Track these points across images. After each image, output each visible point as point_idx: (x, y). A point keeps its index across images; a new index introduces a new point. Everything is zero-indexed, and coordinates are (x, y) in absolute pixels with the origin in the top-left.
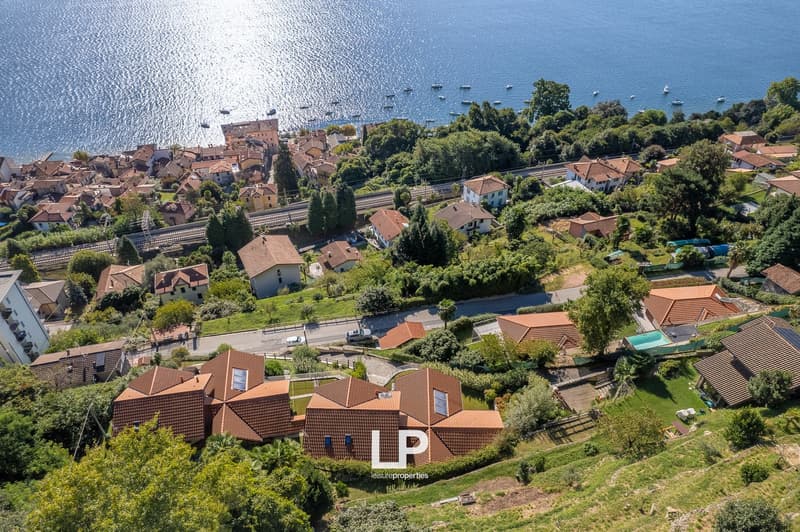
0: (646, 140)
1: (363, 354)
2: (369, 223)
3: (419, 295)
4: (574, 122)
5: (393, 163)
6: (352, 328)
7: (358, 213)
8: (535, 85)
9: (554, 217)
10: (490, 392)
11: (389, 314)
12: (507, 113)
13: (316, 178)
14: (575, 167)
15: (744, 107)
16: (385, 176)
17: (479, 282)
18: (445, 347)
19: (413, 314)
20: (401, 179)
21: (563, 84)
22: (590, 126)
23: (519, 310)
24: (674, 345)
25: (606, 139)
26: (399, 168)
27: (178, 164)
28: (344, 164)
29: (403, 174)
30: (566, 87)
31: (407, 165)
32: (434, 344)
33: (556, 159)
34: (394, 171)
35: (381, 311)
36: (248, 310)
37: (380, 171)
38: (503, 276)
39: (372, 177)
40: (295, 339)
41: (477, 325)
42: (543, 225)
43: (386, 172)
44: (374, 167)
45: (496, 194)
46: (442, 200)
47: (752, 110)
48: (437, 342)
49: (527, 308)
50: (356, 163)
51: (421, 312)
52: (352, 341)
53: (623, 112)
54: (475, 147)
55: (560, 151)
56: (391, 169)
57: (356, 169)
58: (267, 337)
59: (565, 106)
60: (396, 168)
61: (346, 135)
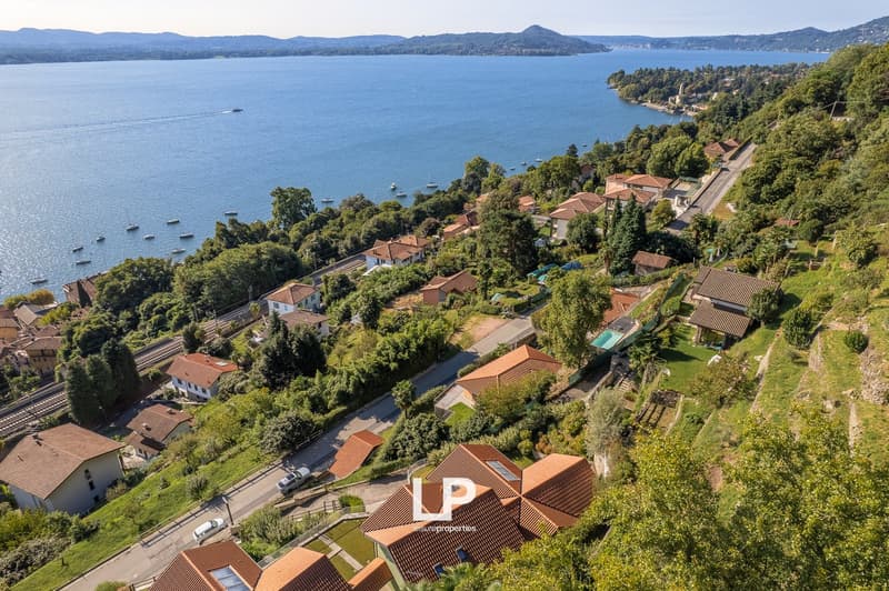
1: (326, 493)
2: (169, 378)
3: (334, 407)
4: (330, 221)
5: (150, 309)
6: (280, 477)
7: (142, 374)
8: (273, 195)
10: (526, 443)
11: (313, 441)
12: (258, 227)
13: (27, 363)
14: (375, 252)
15: (463, 182)
16: (144, 327)
17: (401, 362)
18: (434, 429)
19: (343, 429)
20: (171, 324)
21: (302, 188)
22: (348, 223)
23: (459, 372)
24: (627, 335)
25: (377, 227)
26: (162, 311)
28: (76, 329)
29: (171, 317)
30: (306, 190)
31: (172, 306)
32: (421, 433)
33: (338, 257)
34: (155, 317)
35: (302, 442)
36: (86, 534)
37: (133, 324)
38: (419, 347)
39: (124, 335)
40: (207, 525)
41: (438, 400)
42: (388, 308)
43: (142, 323)
44: (121, 322)
45: (309, 299)
46: (243, 327)
47: (471, 182)
48: (421, 428)
49: (465, 368)
50: (97, 323)
51: (351, 423)
52: (290, 491)
53: (369, 203)
54: (252, 262)
55: (337, 249)
56: (149, 317)
57: (99, 330)
58: (154, 548)
59: (311, 209)
60: (157, 313)
61: (42, 304)
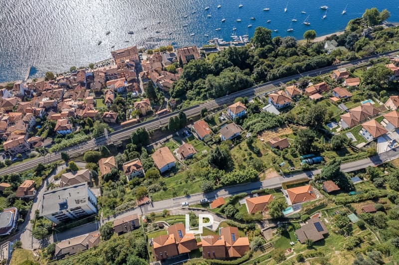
0: (303, 67)
2: (193, 124)
5: (197, 85)
7: (187, 118)
9: (263, 130)
10: (245, 230)
13: (162, 87)
14: (272, 97)
16: (194, 91)
27: (99, 82)
33: (265, 81)
34: (197, 90)
36: (165, 190)
37: (191, 88)
39: (188, 90)
44: (188, 85)
45: (241, 112)
48: (230, 211)
55: (267, 75)
58: (175, 202)
60: (199, 89)
